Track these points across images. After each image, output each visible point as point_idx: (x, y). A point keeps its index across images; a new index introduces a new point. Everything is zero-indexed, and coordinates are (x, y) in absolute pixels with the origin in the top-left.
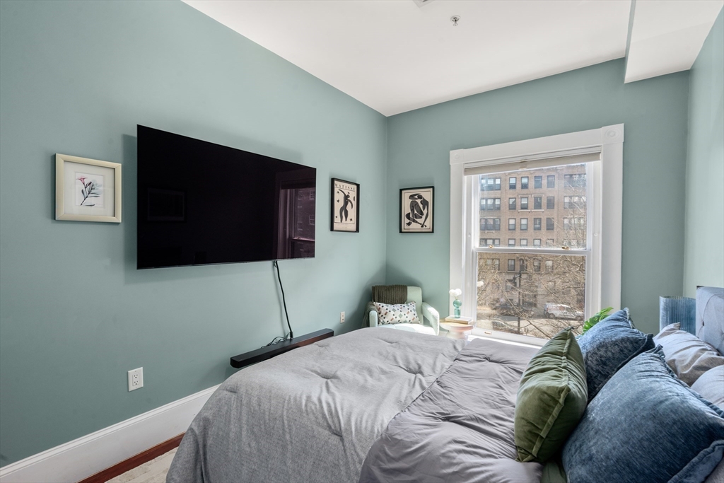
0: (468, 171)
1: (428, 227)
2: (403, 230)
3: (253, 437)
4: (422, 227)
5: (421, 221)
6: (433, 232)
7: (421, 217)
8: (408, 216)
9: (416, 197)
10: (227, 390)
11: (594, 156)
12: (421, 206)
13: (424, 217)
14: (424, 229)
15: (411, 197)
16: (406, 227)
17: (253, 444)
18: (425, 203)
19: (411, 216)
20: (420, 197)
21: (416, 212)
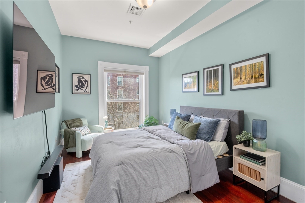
0: (105, 71)
1: (88, 92)
2: (74, 93)
3: (146, 170)
4: (85, 91)
5: (84, 89)
6: (90, 94)
7: (84, 87)
8: (76, 86)
9: (81, 78)
10: (116, 166)
11: (142, 74)
12: (84, 82)
13: (85, 87)
14: (85, 93)
15: (78, 77)
16: (76, 91)
17: (147, 172)
18: (86, 81)
19: (78, 86)
20: (83, 78)
21: (81, 85)
